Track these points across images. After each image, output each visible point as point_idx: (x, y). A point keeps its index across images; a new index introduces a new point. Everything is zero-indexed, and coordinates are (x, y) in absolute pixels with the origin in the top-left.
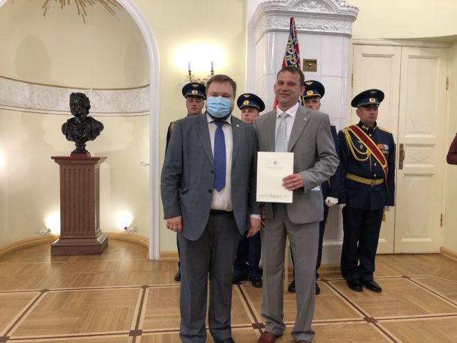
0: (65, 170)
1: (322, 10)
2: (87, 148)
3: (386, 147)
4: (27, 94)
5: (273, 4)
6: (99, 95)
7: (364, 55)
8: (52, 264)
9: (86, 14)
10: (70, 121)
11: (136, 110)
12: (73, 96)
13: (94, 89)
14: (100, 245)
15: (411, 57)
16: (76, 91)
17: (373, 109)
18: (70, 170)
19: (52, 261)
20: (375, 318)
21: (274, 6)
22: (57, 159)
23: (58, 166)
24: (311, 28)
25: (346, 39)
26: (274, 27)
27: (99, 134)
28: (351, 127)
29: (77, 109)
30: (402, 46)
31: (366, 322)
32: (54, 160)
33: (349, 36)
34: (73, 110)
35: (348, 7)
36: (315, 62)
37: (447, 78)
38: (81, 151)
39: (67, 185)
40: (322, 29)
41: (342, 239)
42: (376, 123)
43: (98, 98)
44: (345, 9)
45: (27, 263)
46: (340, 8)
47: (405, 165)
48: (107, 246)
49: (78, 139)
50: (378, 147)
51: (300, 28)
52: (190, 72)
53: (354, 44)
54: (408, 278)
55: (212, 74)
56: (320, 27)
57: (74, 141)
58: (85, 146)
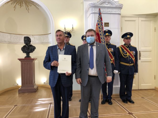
0: (23, 63)
1: (110, 6)
2: (30, 55)
3: (134, 52)
4: (9, 37)
5: (93, 4)
6: (34, 37)
7: (126, 21)
8: (19, 96)
9: (29, 10)
10: (24, 46)
11: (47, 42)
12: (25, 38)
13: (32, 35)
14: (35, 89)
15: (142, 21)
16: (26, 36)
17: (129, 39)
18: (24, 63)
19: (18, 95)
20: (132, 113)
22: (20, 60)
23: (20, 62)
24: (107, 12)
26: (94, 12)
27: (34, 51)
28: (121, 46)
29: (26, 42)
30: (139, 17)
31: (129, 114)
32: (19, 60)
33: (120, 14)
34: (25, 43)
35: (119, 4)
36: (108, 23)
37: (155, 28)
38: (28, 56)
39: (23, 69)
41: (120, 85)
42: (130, 44)
43: (34, 38)
44: (118, 5)
45: (10, 96)
46: (117, 5)
47: (141, 58)
48: (38, 89)
49: (27, 52)
50: (131, 52)
51: (103, 12)
52: (65, 28)
53: (122, 17)
54: (144, 98)
55: (73, 29)
56: (110, 11)
57: (26, 53)
58: (29, 54)
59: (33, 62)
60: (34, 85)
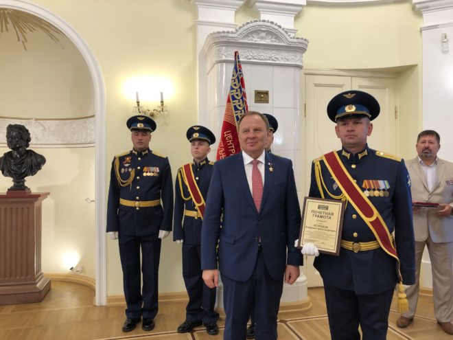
1: (272, 41)
5: (223, 34)
6: (42, 126)
7: (316, 85)
9: (26, 41)
10: (8, 155)
11: (83, 141)
12: (10, 128)
13: (36, 120)
14: (40, 292)
15: (361, 87)
21: (224, 37)
24: (262, 59)
25: (297, 70)
26: (224, 58)
27: (40, 169)
30: (352, 76)
33: (300, 67)
34: (10, 144)
35: (298, 38)
36: (267, 93)
37: (396, 108)
38: (19, 187)
40: (273, 60)
44: (295, 40)
46: (290, 40)
49: (16, 174)
51: (250, 59)
52: (138, 102)
53: (305, 74)
55: (162, 105)
56: (270, 58)
57: (12, 176)
58: (24, 181)
59: (36, 204)
60: (35, 280)
